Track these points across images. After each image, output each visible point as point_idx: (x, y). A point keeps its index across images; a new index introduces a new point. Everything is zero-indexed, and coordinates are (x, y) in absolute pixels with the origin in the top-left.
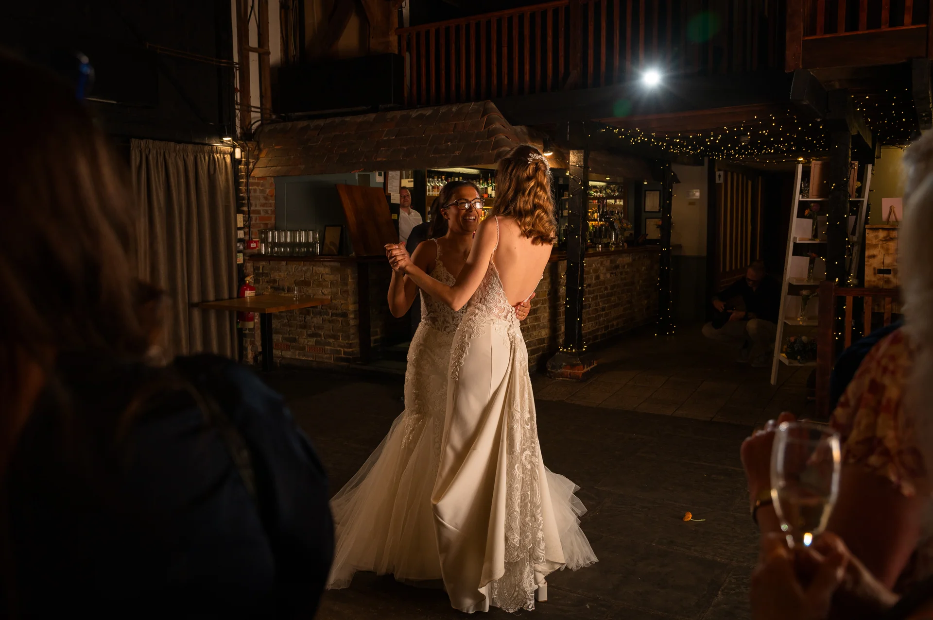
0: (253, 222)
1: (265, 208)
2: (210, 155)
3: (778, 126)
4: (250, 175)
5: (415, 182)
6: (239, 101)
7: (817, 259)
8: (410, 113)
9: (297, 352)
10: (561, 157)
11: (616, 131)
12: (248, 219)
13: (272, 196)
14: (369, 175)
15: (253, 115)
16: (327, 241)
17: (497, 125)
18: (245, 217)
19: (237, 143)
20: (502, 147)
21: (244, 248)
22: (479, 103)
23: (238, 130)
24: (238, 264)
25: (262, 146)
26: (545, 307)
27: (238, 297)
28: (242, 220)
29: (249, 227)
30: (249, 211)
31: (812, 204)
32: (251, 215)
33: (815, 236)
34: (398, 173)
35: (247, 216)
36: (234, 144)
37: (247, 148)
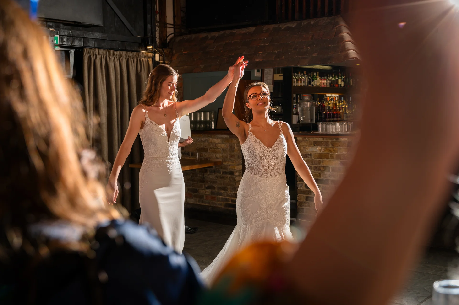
2: (138, 59)
5: (284, 76)
6: (158, 20)
8: (280, 26)
9: (198, 199)
13: (181, 87)
14: (250, 71)
15: (168, 30)
16: (220, 119)
19: (157, 50)
23: (158, 41)
25: (174, 52)
34: (272, 70)
36: (155, 51)
37: (164, 54)
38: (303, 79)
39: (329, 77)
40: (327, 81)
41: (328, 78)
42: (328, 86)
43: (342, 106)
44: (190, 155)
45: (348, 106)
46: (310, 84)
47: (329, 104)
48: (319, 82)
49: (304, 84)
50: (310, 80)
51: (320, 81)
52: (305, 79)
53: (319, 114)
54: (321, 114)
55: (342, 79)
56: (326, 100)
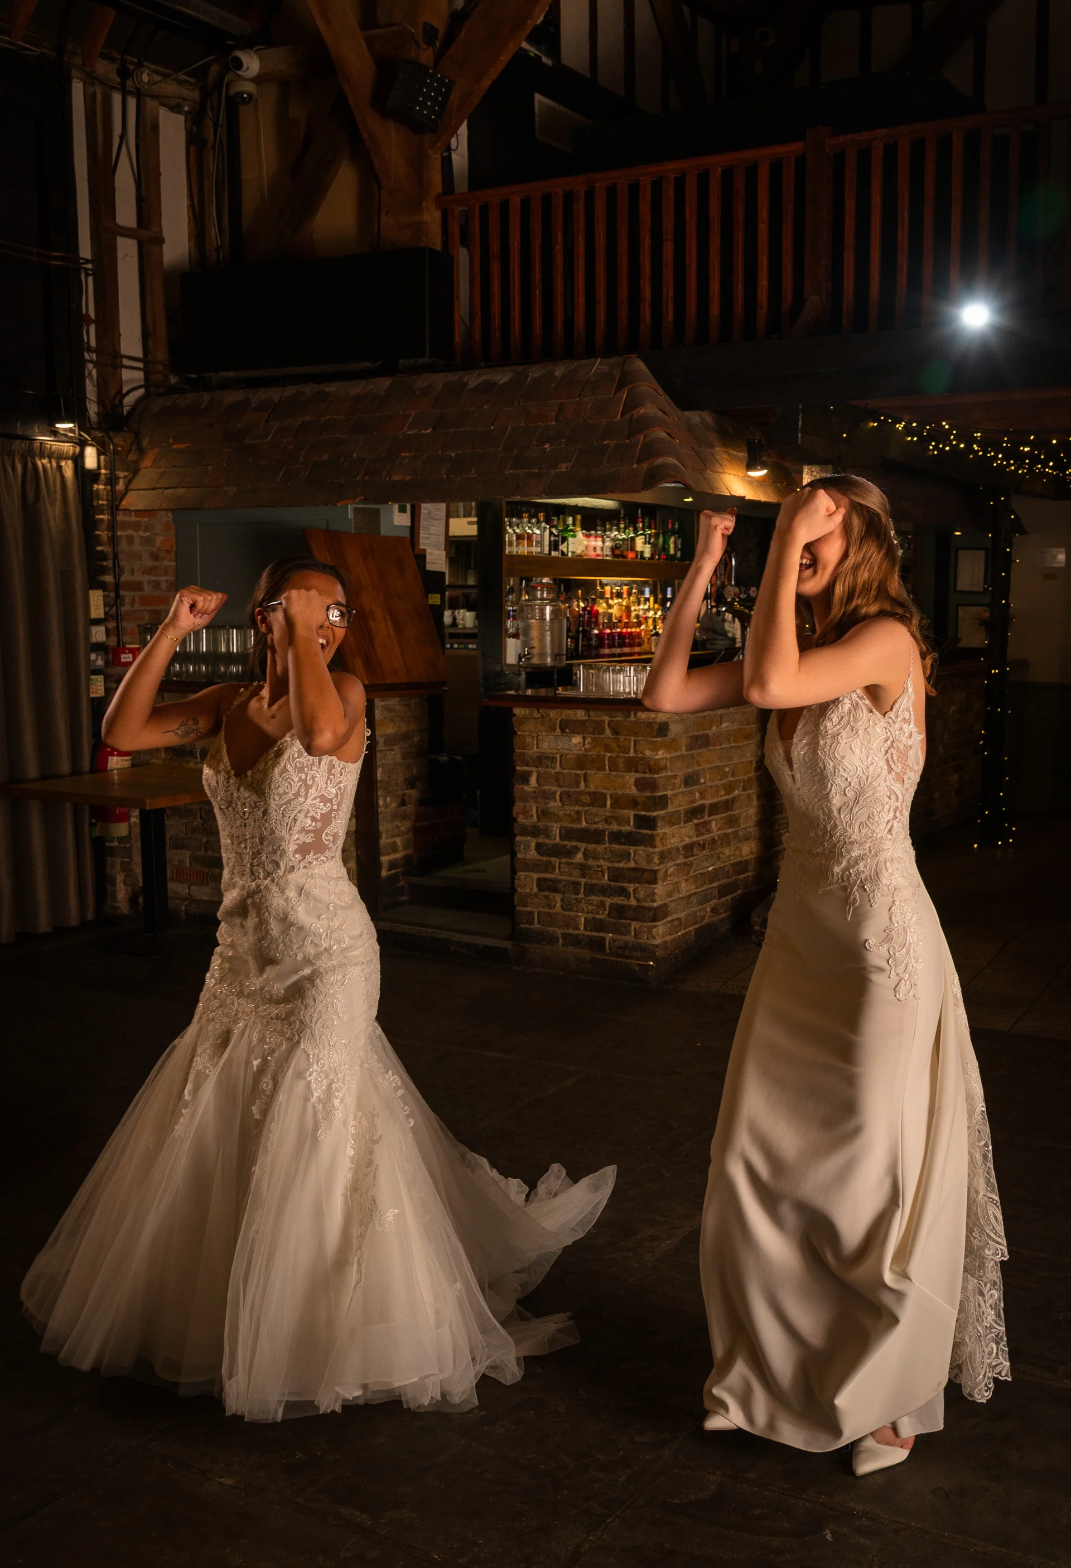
0: (125, 608)
1: (153, 578)
2: (26, 462)
4: (117, 506)
5: (480, 524)
6: (93, 343)
8: (466, 379)
10: (786, 479)
11: (900, 426)
12: (113, 603)
13: (168, 552)
14: (378, 510)
15: (126, 375)
17: (649, 409)
18: (109, 596)
19: (89, 435)
20: (660, 455)
21: (107, 662)
22: (612, 360)
23: (93, 409)
24: (93, 699)
25: (145, 443)
26: (749, 795)
27: (93, 770)
28: (101, 603)
29: (117, 618)
30: (117, 586)
32: (122, 593)
34: (443, 506)
35: (113, 594)
36: (83, 438)
37: (111, 447)
38: (534, 535)
39: (611, 530)
40: (603, 542)
41: (608, 533)
42: (607, 556)
43: (645, 614)
44: (198, 755)
45: (662, 612)
46: (556, 549)
47: (610, 607)
48: (582, 544)
49: (539, 549)
50: (557, 538)
51: (585, 543)
52: (542, 536)
53: (581, 636)
54: (587, 634)
55: (646, 539)
56: (602, 596)
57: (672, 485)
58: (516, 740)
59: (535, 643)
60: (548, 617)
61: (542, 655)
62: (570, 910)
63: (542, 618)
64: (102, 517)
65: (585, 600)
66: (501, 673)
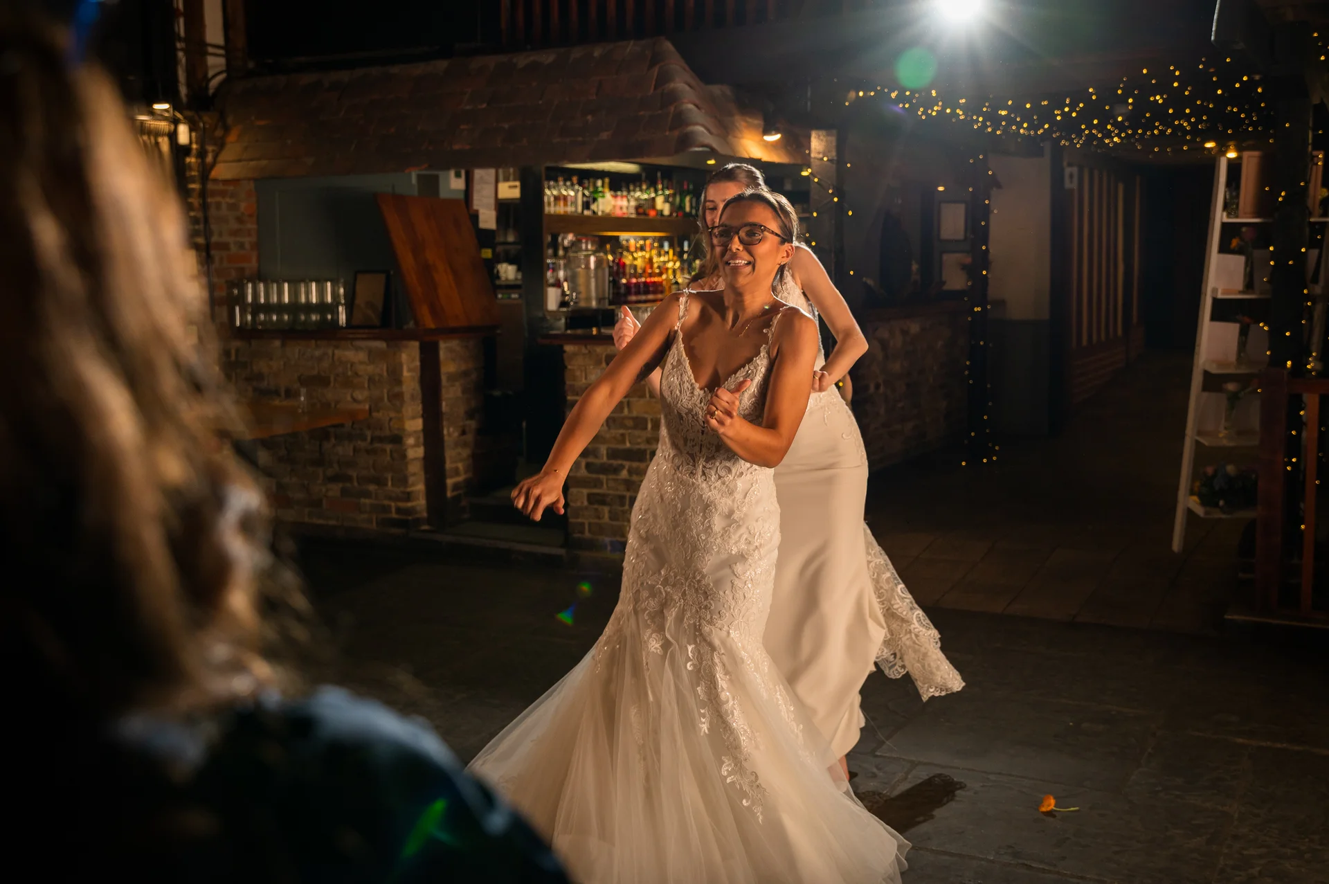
0: (215, 266)
1: (239, 239)
3: (1182, 87)
4: (207, 177)
5: (523, 189)
6: (182, 33)
7: (1253, 327)
8: (514, 61)
9: (307, 510)
10: (796, 143)
11: (893, 95)
12: (204, 261)
13: (250, 216)
14: (438, 176)
15: (211, 60)
16: (360, 301)
17: (678, 84)
19: (181, 114)
20: (689, 125)
22: (643, 42)
23: (183, 90)
25: (230, 120)
29: (208, 274)
30: (207, 246)
31: (1244, 229)
32: (213, 252)
33: (1249, 285)
34: (492, 171)
35: (203, 254)
36: (177, 117)
37: (201, 125)
38: (569, 196)
39: (634, 191)
40: (628, 201)
41: (632, 193)
42: (631, 214)
43: (666, 265)
45: (681, 263)
46: (588, 208)
47: (635, 259)
48: (610, 203)
49: (573, 209)
50: (588, 199)
51: (613, 202)
52: (576, 196)
54: (617, 283)
55: (665, 198)
56: (628, 249)
57: (700, 149)
58: (567, 375)
59: (582, 289)
60: (592, 266)
61: (588, 299)
62: (617, 520)
63: (588, 266)
64: (192, 186)
65: (613, 253)
66: (544, 319)
